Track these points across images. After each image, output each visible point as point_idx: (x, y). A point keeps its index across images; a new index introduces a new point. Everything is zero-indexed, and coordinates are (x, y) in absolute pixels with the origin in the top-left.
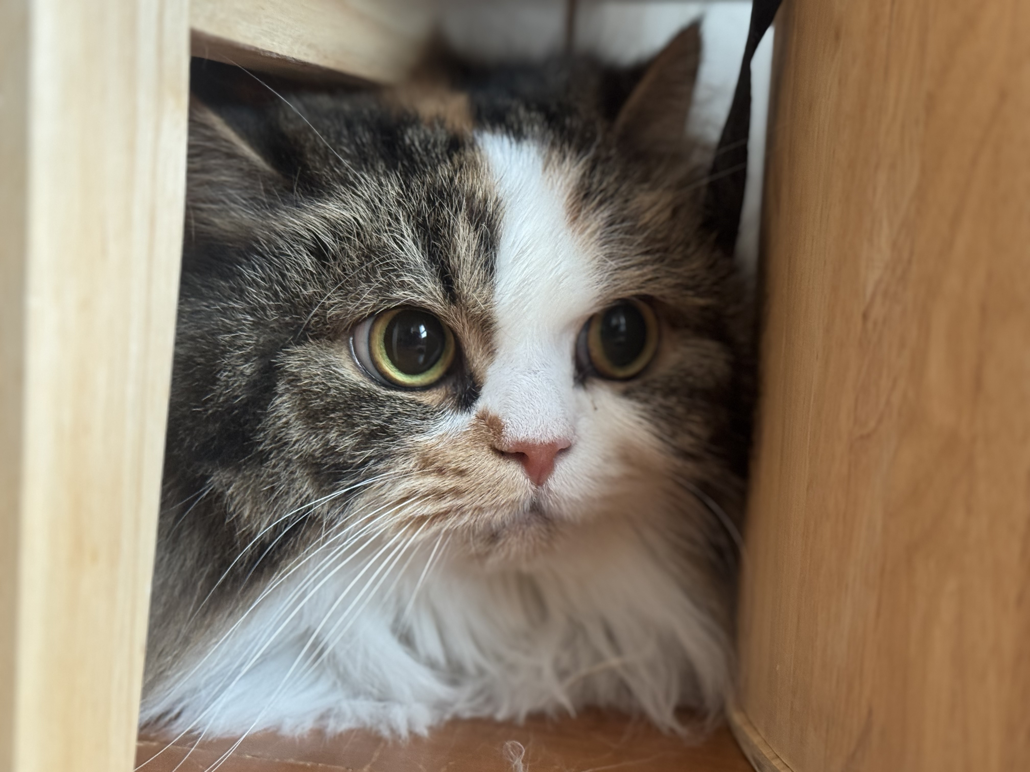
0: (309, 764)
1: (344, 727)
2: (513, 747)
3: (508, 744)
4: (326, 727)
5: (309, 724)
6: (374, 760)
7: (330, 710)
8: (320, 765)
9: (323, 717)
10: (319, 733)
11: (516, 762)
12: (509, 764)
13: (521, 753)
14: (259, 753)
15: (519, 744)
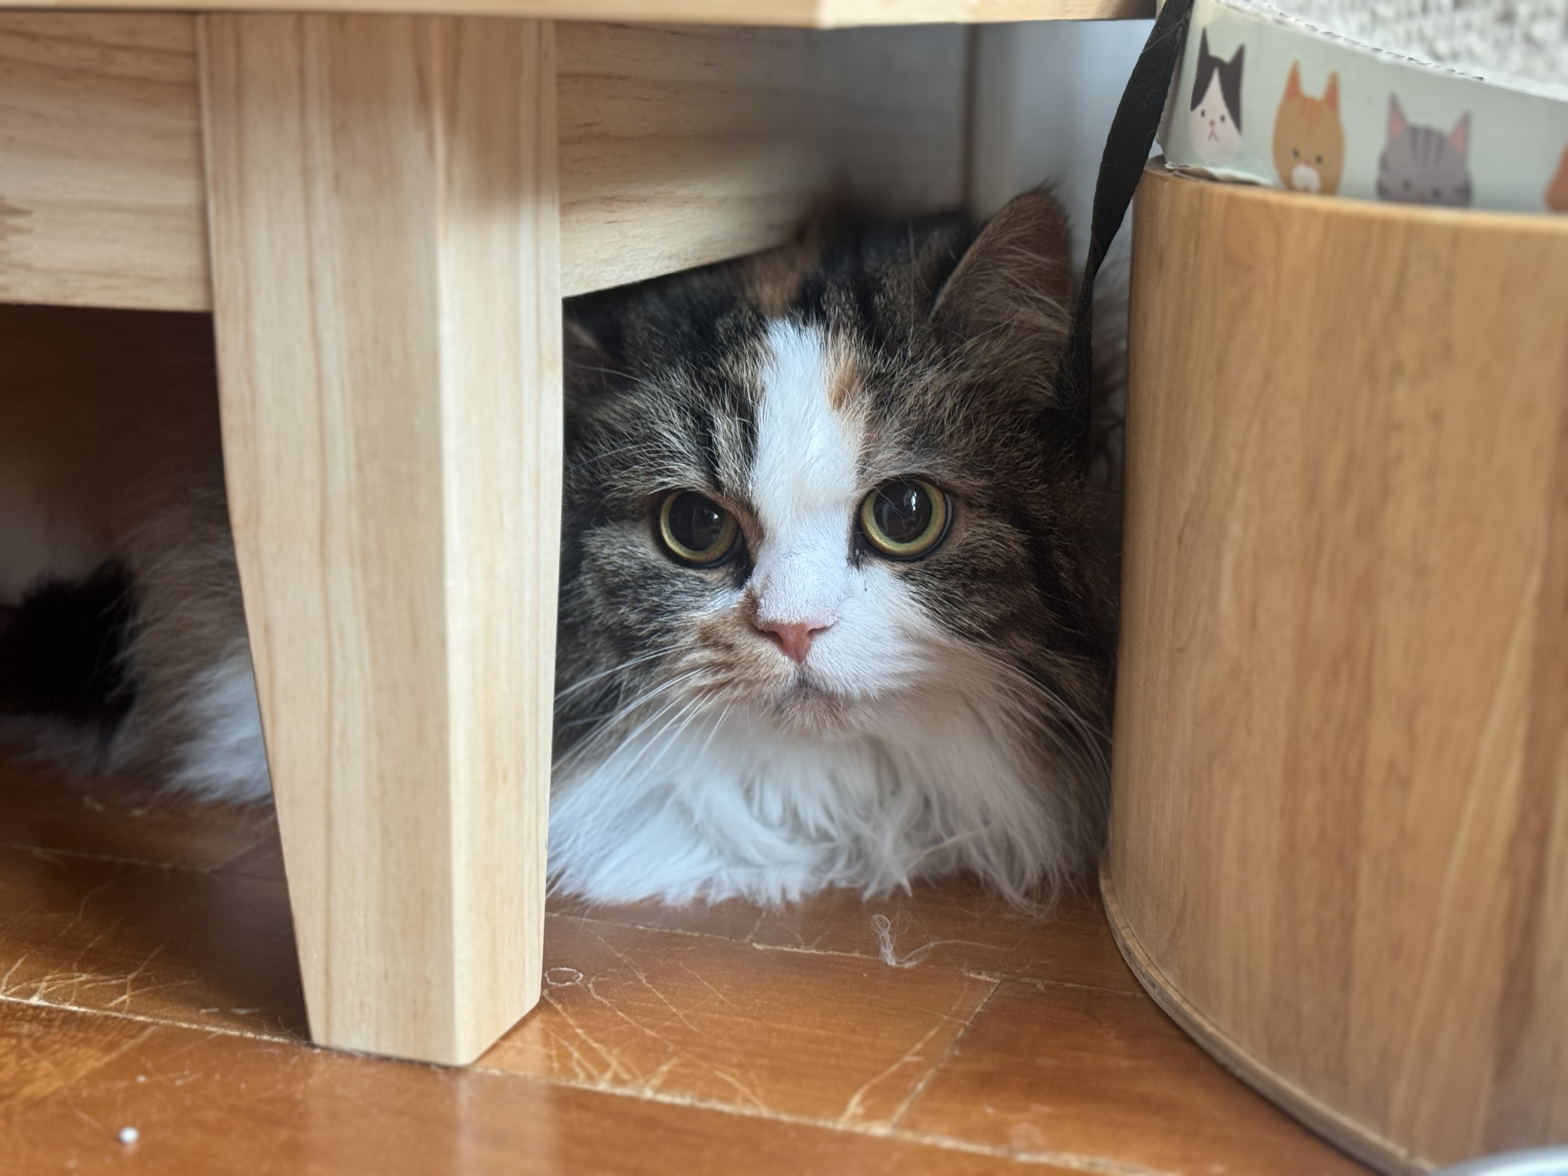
0: (696, 935)
1: (724, 896)
2: (880, 920)
3: (875, 917)
4: (708, 895)
5: (691, 892)
6: (756, 929)
7: (710, 879)
8: (706, 935)
9: (706, 884)
10: (700, 902)
11: (883, 934)
12: (877, 935)
13: (887, 925)
14: (650, 924)
15: (885, 918)
